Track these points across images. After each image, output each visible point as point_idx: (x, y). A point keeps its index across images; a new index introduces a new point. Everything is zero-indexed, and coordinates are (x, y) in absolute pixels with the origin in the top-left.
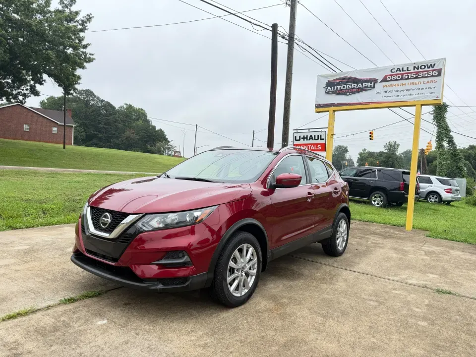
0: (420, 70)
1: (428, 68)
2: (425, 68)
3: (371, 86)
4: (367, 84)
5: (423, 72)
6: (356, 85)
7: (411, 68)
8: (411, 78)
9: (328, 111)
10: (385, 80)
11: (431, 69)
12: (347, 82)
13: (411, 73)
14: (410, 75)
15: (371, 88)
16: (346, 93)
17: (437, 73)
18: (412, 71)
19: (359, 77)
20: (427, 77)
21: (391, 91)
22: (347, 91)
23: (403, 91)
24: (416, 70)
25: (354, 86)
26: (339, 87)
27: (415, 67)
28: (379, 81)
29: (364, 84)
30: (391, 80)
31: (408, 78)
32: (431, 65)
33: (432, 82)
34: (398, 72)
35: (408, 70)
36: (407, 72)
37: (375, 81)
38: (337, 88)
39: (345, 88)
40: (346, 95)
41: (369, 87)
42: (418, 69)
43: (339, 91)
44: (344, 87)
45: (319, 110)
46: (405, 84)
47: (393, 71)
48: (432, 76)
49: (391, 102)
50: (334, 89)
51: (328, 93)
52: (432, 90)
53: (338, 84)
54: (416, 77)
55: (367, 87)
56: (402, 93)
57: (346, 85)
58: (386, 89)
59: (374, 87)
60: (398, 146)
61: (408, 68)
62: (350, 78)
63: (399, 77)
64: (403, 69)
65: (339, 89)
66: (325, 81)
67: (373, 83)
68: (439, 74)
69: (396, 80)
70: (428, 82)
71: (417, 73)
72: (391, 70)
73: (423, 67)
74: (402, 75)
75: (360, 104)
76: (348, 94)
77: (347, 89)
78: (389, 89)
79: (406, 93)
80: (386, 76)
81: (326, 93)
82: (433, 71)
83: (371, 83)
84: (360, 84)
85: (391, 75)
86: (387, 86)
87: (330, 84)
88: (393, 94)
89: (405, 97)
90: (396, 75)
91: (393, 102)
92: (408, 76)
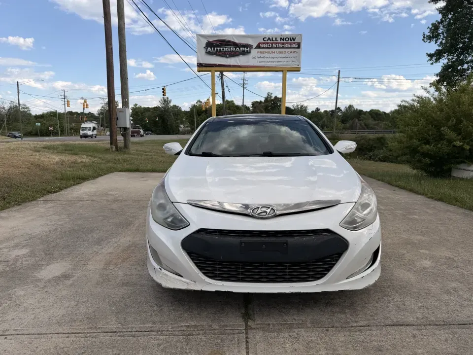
0: (285, 42)
1: (291, 40)
2: (288, 40)
3: (247, 51)
4: (244, 48)
5: (287, 43)
6: (234, 49)
7: (279, 39)
8: (279, 48)
9: (210, 71)
10: (258, 47)
11: (293, 41)
12: (226, 45)
13: (279, 43)
14: (278, 44)
15: (248, 53)
16: (225, 54)
17: (297, 46)
18: (279, 41)
19: (237, 41)
20: (290, 48)
21: (264, 57)
22: (226, 53)
23: (273, 58)
24: (282, 41)
25: (233, 49)
26: (219, 48)
27: (281, 38)
28: (254, 47)
29: (241, 48)
30: (263, 48)
31: (276, 48)
32: (293, 38)
33: (294, 52)
34: (269, 41)
35: (276, 40)
36: (275, 42)
37: (251, 47)
38: (217, 49)
39: (225, 51)
40: (226, 57)
41: (246, 51)
42: (283, 40)
43: (219, 52)
44: (223, 49)
45: (201, 69)
46: (274, 52)
47: (265, 39)
48: (294, 48)
49: (264, 67)
50: (214, 50)
51: (208, 53)
52: (294, 59)
53: (218, 46)
54: (283, 48)
55: (244, 51)
56: (272, 60)
57: (226, 48)
58: (259, 55)
59: (250, 52)
60: (170, 101)
61: (276, 38)
62: (229, 41)
63: (269, 46)
64: (272, 38)
65: (219, 50)
66: (204, 41)
67: (249, 48)
68: (299, 47)
69: (268, 48)
70: (291, 52)
71: (283, 44)
72: (264, 39)
73: (287, 39)
74: (272, 44)
75: (239, 67)
76: (228, 56)
77: (226, 51)
78: (263, 55)
79: (275, 60)
80: (259, 43)
81: (206, 53)
82: (294, 43)
83: (247, 48)
84: (238, 48)
85: (264, 43)
86: (261, 52)
87: (209, 44)
88: (266, 60)
89: (275, 63)
90: (268, 43)
91: (267, 67)
92: (277, 45)
